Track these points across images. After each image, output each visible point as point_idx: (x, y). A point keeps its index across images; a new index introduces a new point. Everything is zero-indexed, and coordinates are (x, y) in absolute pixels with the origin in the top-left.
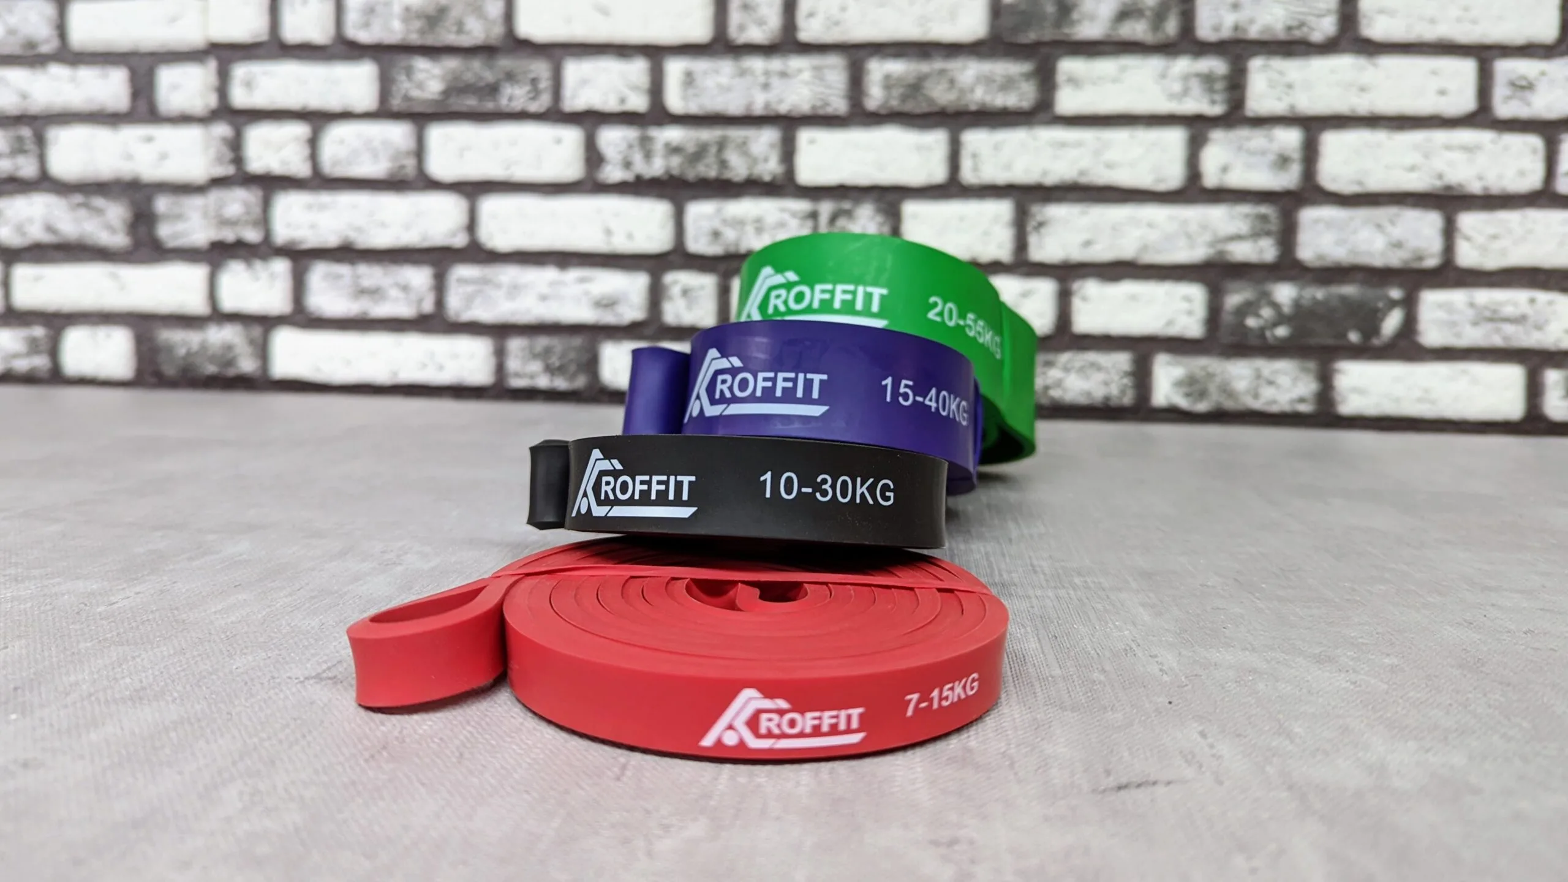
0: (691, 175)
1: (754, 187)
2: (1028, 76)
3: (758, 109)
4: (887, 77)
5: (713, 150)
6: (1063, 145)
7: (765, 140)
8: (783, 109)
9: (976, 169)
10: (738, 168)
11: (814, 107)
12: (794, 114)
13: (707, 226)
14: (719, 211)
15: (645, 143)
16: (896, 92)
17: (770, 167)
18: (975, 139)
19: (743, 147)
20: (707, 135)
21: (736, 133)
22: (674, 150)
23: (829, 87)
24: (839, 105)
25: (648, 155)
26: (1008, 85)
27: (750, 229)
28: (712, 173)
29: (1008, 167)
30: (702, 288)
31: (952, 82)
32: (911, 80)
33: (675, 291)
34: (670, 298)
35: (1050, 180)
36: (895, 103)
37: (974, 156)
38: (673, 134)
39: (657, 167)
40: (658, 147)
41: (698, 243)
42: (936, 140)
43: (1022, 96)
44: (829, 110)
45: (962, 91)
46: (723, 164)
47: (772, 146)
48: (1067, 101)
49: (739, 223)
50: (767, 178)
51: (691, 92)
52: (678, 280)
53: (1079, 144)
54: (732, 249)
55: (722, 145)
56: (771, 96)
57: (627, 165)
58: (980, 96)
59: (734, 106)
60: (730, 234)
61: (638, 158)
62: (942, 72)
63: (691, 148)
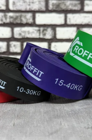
0: (15, 22)
1: (27, 25)
2: (79, 4)
3: (28, 9)
4: (53, 4)
5: (19, 17)
6: (86, 17)
7: (29, 16)
8: (33, 9)
9: (70, 21)
10: (24, 21)
11: (39, 9)
12: (35, 10)
13: (18, 32)
14: (21, 29)
15: (5, 16)
16: (55, 6)
17: (31, 21)
18: (70, 16)
19: (25, 17)
20: (18, 14)
21: (23, 14)
22: (11, 17)
23: (42, 5)
24: (44, 9)
25: (6, 19)
26: (75, 5)
27: (27, 33)
28: (19, 22)
29: (76, 21)
30: (18, 45)
31: (65, 5)
32: (57, 4)
33: (12, 45)
34: (11, 47)
35: (83, 23)
36: (54, 8)
37: (70, 19)
38: (11, 14)
39: (8, 21)
40: (8, 17)
41: (16, 36)
42: (62, 16)
43: (78, 8)
44: (42, 10)
45: (67, 7)
46: (21, 20)
47: (31, 17)
48: (86, 9)
49: (25, 32)
50: (30, 23)
51: (14, 6)
52: (13, 43)
53: (88, 17)
54: (23, 37)
55: (21, 16)
56: (30, 7)
57: (2, 20)
58: (70, 7)
59: (23, 9)
60: (23, 34)
61: (4, 19)
62: (63, 3)
63: (15, 17)
